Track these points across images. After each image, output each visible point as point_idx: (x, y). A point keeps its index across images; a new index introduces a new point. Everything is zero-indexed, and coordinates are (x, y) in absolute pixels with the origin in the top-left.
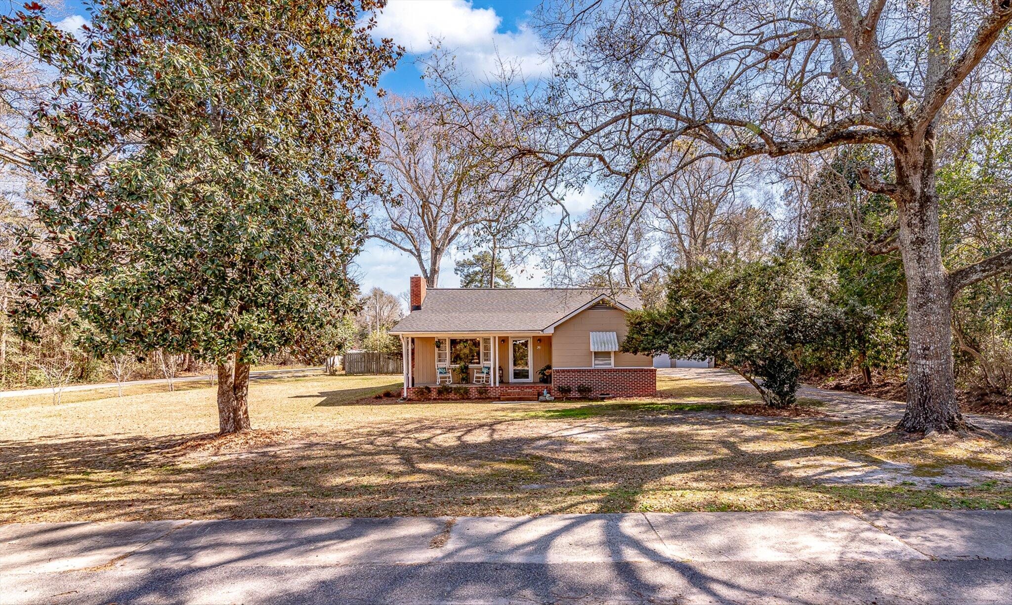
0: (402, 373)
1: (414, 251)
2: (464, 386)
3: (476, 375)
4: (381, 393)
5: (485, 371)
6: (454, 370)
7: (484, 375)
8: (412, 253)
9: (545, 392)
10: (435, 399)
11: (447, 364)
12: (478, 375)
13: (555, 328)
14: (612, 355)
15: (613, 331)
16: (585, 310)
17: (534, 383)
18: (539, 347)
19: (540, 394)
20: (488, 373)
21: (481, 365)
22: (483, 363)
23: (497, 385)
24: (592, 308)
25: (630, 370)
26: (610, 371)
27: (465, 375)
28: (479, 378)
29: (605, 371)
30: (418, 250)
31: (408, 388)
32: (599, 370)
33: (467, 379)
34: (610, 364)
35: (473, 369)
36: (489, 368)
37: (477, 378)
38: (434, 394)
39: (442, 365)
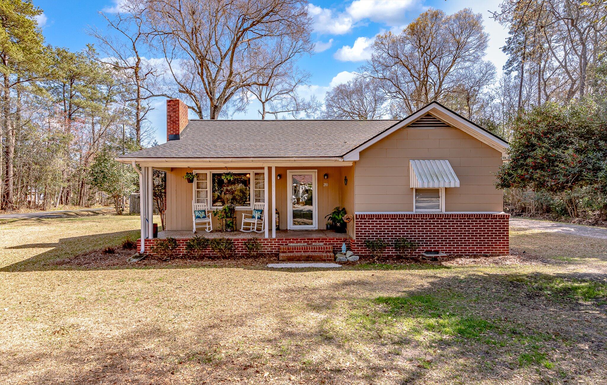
0: (139, 213)
1: (196, 108)
2: (227, 236)
3: (244, 220)
4: (117, 244)
5: (257, 215)
6: (215, 214)
7: (256, 221)
8: (194, 109)
9: (344, 247)
10: (184, 257)
11: (207, 205)
12: (248, 220)
13: (361, 153)
14: (443, 194)
15: (443, 159)
16: (403, 128)
17: (319, 231)
18: (326, 185)
19: (336, 250)
20: (260, 218)
21: (252, 207)
22: (253, 205)
23: (274, 236)
24: (414, 125)
25: (469, 216)
26: (439, 216)
27: (229, 221)
28: (249, 224)
29: (432, 217)
30: (199, 108)
31: (147, 240)
32: (422, 216)
33: (232, 227)
34: (438, 207)
35: (242, 212)
36: (262, 212)
37: (246, 224)
38: (183, 250)
39: (202, 206)
